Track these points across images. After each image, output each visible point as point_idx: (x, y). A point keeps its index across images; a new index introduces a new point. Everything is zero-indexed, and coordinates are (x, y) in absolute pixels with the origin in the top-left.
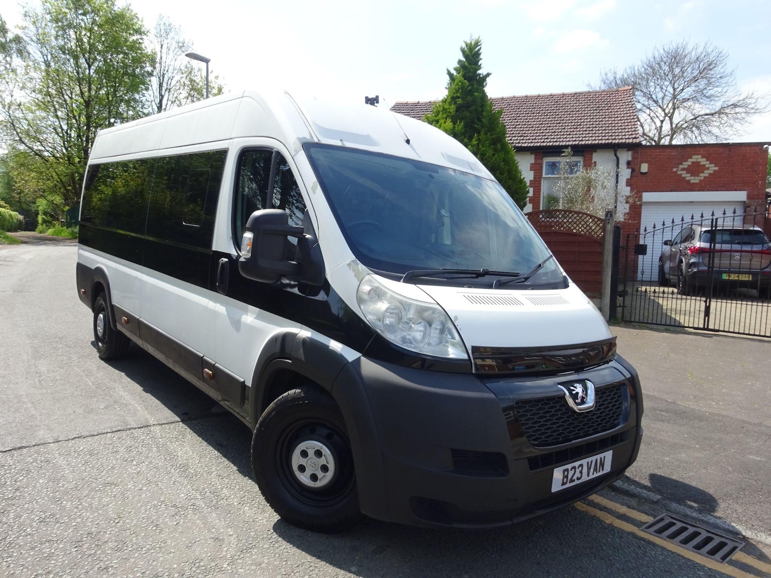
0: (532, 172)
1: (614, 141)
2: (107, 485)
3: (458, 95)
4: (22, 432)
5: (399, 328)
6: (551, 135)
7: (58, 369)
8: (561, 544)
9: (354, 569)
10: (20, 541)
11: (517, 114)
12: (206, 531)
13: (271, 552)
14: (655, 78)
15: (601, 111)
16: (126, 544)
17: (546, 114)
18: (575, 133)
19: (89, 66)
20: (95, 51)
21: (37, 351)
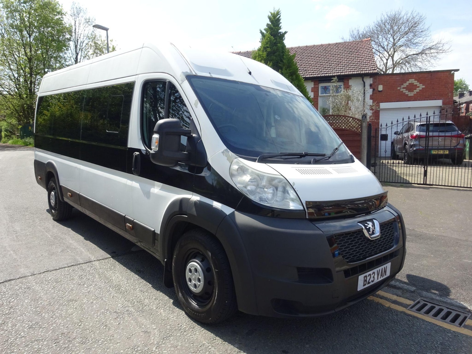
0: (313, 93)
1: (362, 72)
2: (70, 301)
3: (268, 46)
4: (9, 270)
5: (258, 192)
6: (323, 70)
7: (27, 228)
8: (361, 322)
9: (236, 346)
10: (18, 341)
11: (302, 57)
12: (139, 327)
13: (183, 338)
14: (382, 33)
15: (352, 54)
16: (88, 339)
17: (319, 57)
18: (337, 68)
19: (30, 37)
20: (33, 26)
21: (12, 218)
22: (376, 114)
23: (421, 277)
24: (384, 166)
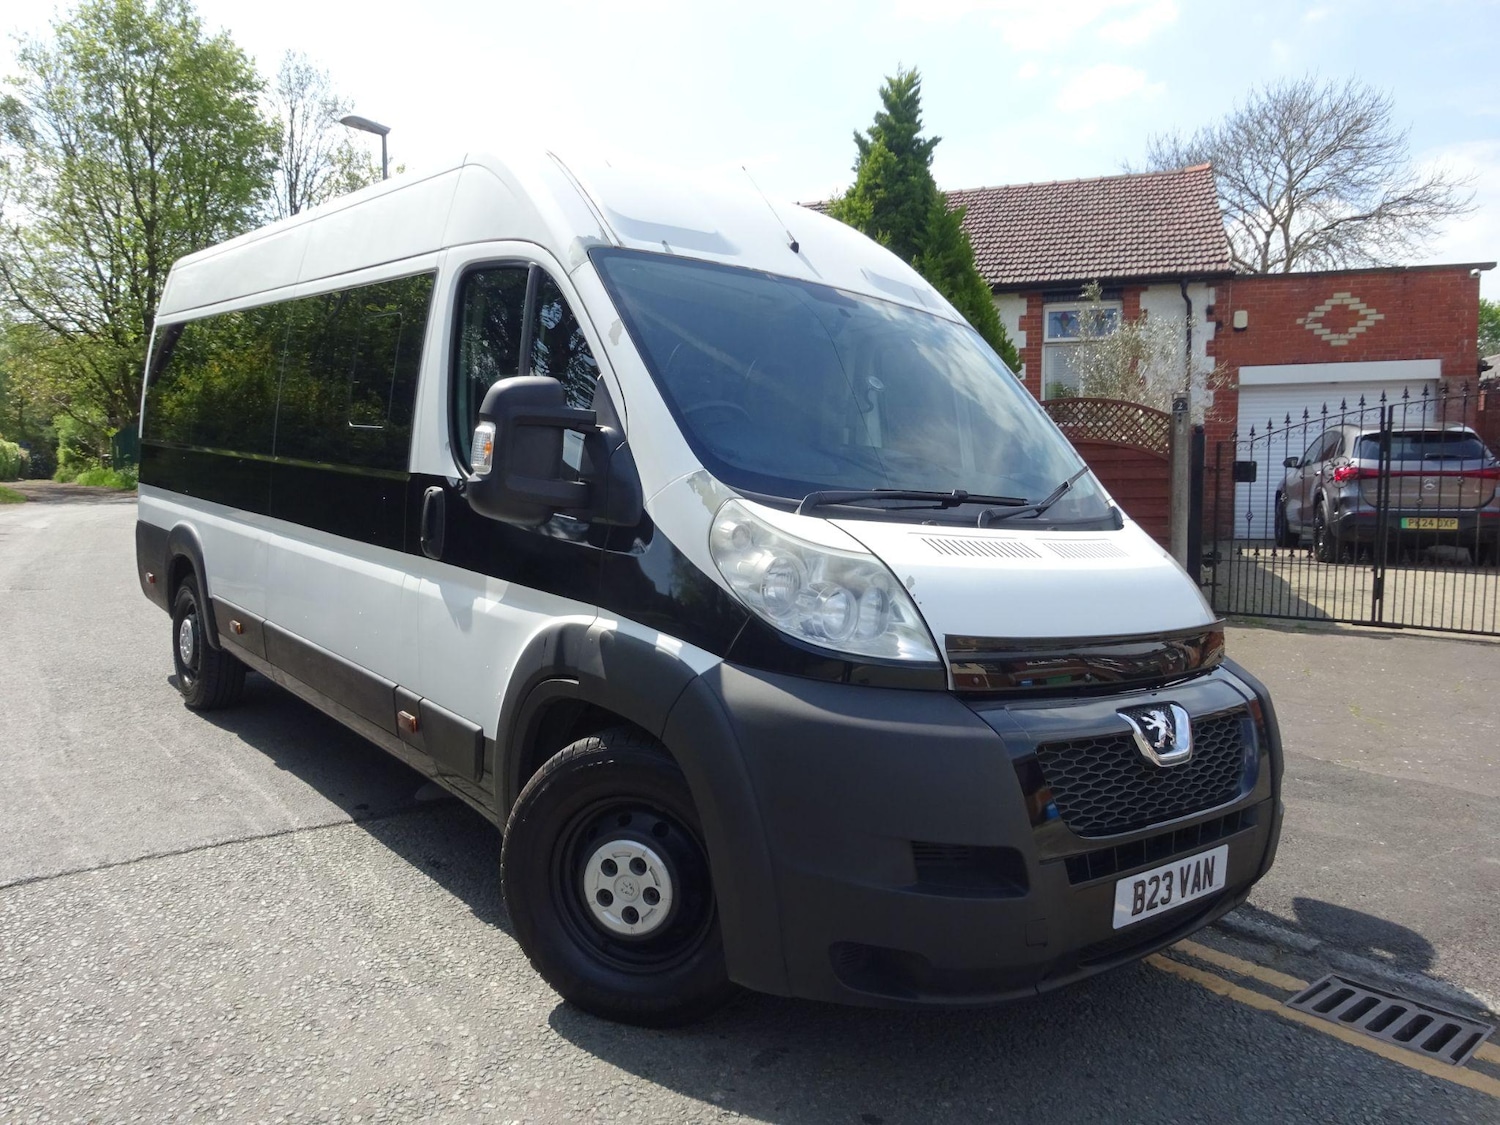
0: (1024, 333)
1: (1180, 269)
2: (209, 947)
3: (878, 181)
4: (34, 850)
5: (797, 606)
6: (1058, 261)
7: (103, 729)
8: (1130, 1037)
9: (717, 1096)
10: (35, 1061)
11: (991, 221)
12: (415, 1031)
13: (548, 1067)
14: (1252, 150)
15: (1153, 212)
16: (252, 1060)
17: (1046, 221)
18: (1103, 255)
19: (152, 154)
20: (163, 123)
21: (61, 698)
22: (1227, 400)
23: (1340, 908)
24: (1243, 565)
